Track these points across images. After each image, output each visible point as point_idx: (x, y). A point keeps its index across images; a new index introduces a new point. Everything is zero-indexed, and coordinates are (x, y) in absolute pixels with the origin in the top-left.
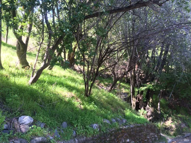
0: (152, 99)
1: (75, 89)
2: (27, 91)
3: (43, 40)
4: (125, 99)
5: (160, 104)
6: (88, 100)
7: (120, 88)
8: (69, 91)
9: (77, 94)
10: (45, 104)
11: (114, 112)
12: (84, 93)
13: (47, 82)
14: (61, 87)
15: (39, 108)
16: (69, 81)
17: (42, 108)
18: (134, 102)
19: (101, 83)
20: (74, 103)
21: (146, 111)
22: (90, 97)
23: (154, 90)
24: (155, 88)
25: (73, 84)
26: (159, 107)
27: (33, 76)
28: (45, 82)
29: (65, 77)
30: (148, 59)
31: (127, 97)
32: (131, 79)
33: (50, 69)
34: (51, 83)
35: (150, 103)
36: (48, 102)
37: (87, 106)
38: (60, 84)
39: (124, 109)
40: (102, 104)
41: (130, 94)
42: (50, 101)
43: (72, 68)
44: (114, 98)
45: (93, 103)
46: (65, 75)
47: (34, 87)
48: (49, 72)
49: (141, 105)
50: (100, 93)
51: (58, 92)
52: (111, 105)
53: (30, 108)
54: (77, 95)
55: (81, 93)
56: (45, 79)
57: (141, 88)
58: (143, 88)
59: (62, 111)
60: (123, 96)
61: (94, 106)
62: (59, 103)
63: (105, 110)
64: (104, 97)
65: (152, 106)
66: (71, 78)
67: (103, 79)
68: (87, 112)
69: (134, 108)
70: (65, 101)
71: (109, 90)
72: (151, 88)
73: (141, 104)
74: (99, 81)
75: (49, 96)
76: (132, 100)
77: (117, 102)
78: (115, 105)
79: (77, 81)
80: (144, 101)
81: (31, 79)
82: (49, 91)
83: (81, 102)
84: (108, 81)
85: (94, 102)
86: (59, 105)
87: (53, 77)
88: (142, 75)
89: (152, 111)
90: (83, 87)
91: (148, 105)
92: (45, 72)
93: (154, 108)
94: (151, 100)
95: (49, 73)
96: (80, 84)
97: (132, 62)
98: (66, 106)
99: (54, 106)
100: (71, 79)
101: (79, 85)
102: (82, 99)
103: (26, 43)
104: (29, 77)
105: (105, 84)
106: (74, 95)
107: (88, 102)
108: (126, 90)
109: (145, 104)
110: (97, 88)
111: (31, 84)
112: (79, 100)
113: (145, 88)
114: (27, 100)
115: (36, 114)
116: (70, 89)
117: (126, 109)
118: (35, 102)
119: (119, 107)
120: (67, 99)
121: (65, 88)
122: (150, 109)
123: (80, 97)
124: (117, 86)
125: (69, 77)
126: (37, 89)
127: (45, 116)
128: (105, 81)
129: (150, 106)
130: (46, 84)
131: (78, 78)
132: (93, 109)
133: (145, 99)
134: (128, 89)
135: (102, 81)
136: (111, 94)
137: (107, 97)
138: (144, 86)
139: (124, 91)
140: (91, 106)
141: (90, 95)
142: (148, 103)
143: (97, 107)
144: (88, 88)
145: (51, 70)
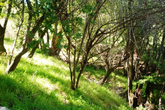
0: (153, 94)
1: (59, 81)
2: (3, 81)
3: (22, 21)
4: (121, 95)
5: (161, 100)
6: (75, 94)
7: (115, 82)
8: (52, 83)
9: (61, 86)
10: (23, 96)
11: (106, 108)
12: (69, 85)
13: (26, 71)
14: (42, 78)
15: (16, 99)
16: (52, 72)
17: (20, 100)
18: (131, 97)
19: (92, 75)
20: (57, 97)
21: (145, 108)
22: (77, 90)
23: (155, 83)
24: (156, 80)
25: (57, 75)
26: (160, 103)
27: (10, 64)
28: (24, 71)
29: (47, 66)
30: (148, 46)
31: (123, 92)
32: (129, 70)
33: (30, 57)
34: (31, 73)
35: (150, 99)
36: (27, 94)
37: (73, 101)
38: (41, 75)
39: (118, 106)
40: (92, 99)
41: (127, 89)
42: (29, 93)
43: (57, 57)
44: (107, 93)
45: (80, 97)
46: (48, 65)
47: (12, 76)
48: (29, 60)
49: (139, 102)
50: (90, 86)
51: (38, 84)
52: (103, 100)
53: (6, 98)
54: (61, 88)
55: (67, 85)
56: (24, 68)
57: (140, 80)
58: (142, 81)
59: (43, 104)
60: (119, 92)
61: (81, 101)
62: (39, 96)
63: (95, 106)
64: (94, 91)
65: (152, 103)
66: (55, 68)
67: (94, 71)
68: (73, 107)
69: (131, 105)
70: (47, 95)
71: (101, 83)
72: (151, 80)
73: (139, 100)
74: (90, 73)
75: (28, 87)
76: (129, 95)
77: (111, 97)
78: (107, 100)
79: (62, 72)
80: (143, 97)
81: (9, 67)
82: (28, 81)
83: (67, 97)
84: (100, 73)
85: (82, 97)
86: (40, 98)
87: (33, 66)
88: (142, 66)
89: (152, 108)
90: (68, 78)
91: (147, 102)
92: (24, 61)
93: (155, 104)
94: (151, 96)
95: (28, 62)
96: (66, 76)
97: (129, 48)
98: (47, 100)
99: (33, 99)
100: (55, 70)
101: (64, 77)
102: (68, 93)
103: (4, 26)
104: (6, 65)
105: (96, 77)
106: (58, 88)
107: (75, 95)
108: (123, 83)
109: (144, 100)
110: (86, 80)
111: (9, 73)
112: (64, 93)
113: (145, 81)
114: (4, 90)
115: (14, 106)
116: (53, 80)
117: (121, 105)
118: (12, 93)
119: (112, 103)
120: (49, 92)
121: (48, 79)
122: (150, 106)
123: (65, 90)
124: (112, 79)
125: (52, 67)
126: (15, 78)
127: (23, 108)
128: (97, 73)
129: (150, 102)
130: (25, 74)
131: (63, 69)
132: (81, 104)
133: (144, 94)
134: (125, 82)
135: (94, 73)
136: (104, 88)
137: (99, 91)
138: (143, 78)
139: (120, 85)
140: (78, 101)
141: (77, 88)
142: (148, 99)
143: (85, 102)
144: (74, 80)
145: (31, 59)
